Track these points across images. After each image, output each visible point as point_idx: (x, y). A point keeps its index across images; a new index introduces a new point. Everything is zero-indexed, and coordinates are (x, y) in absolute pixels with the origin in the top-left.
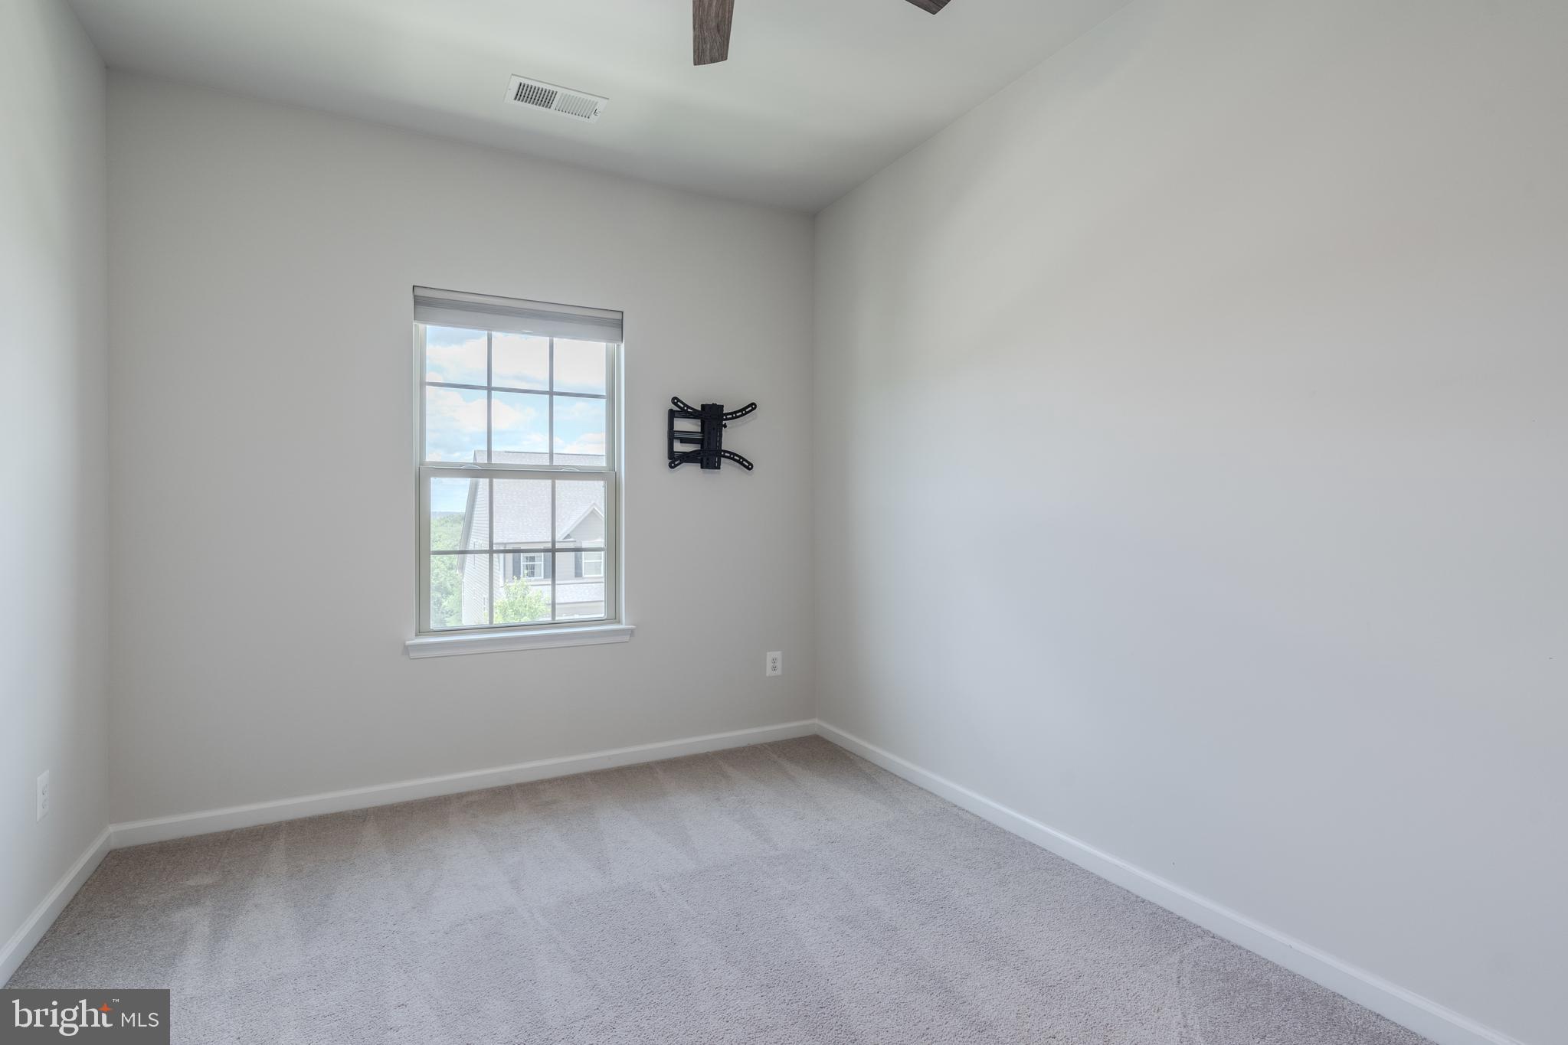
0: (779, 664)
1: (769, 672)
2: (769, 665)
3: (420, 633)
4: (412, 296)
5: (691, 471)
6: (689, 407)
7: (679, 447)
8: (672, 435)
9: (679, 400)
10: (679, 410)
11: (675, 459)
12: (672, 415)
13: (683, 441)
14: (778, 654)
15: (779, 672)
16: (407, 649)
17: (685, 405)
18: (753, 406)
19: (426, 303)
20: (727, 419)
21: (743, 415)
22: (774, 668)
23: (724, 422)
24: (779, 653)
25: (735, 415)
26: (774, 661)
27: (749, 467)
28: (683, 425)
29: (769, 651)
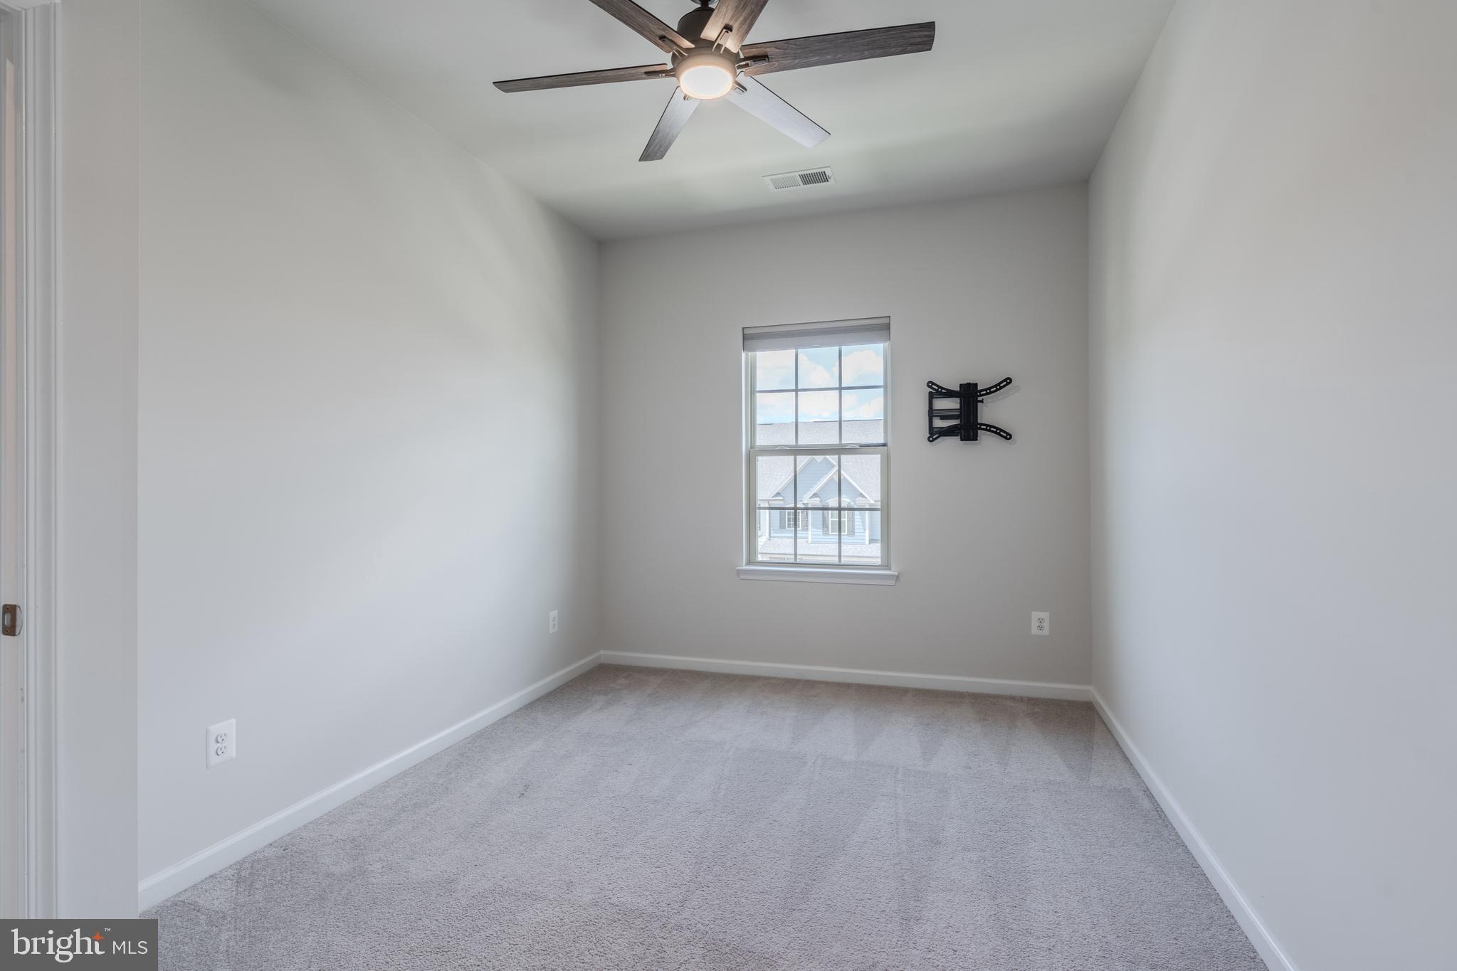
0: (1046, 625)
1: (1035, 631)
2: (1035, 624)
3: (749, 562)
4: (741, 334)
5: (952, 444)
6: (943, 388)
7: (939, 423)
8: (932, 413)
9: (933, 383)
10: (937, 392)
11: (935, 434)
12: (931, 397)
13: (943, 418)
14: (1045, 615)
15: (1046, 632)
16: (739, 572)
17: (939, 387)
18: (1008, 381)
19: (750, 338)
20: (981, 395)
21: (997, 390)
22: (1041, 628)
23: (980, 398)
24: (1048, 614)
25: (989, 391)
26: (1041, 621)
27: (1008, 437)
28: (943, 404)
29: (1035, 611)
